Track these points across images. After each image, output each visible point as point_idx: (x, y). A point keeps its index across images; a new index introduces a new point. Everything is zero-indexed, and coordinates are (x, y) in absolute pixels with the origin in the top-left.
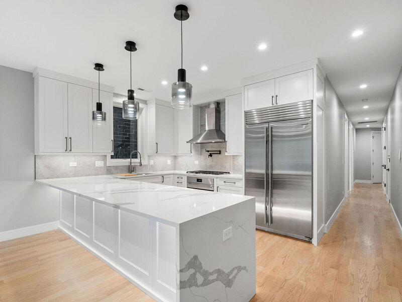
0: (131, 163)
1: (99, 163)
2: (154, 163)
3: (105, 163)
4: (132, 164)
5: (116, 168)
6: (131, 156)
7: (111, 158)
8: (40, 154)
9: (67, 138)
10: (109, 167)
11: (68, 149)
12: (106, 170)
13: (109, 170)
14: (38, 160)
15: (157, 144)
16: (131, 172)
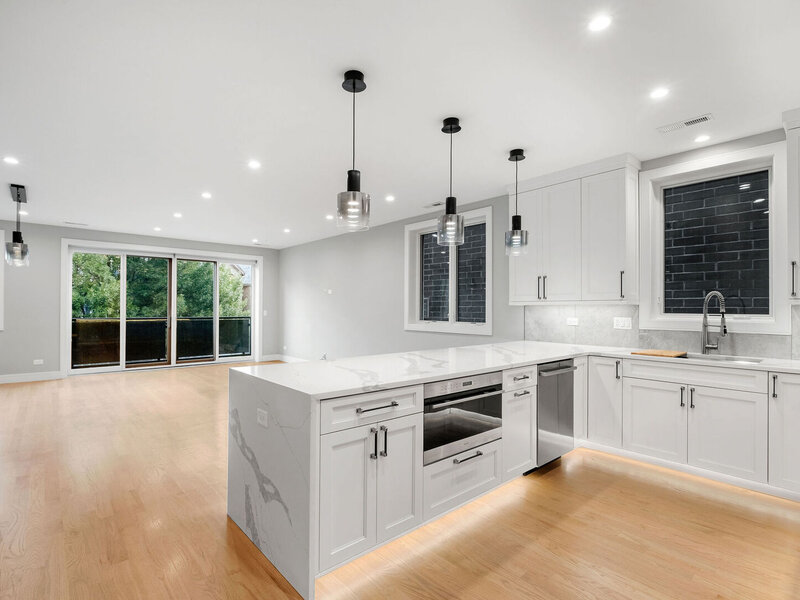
0: (705, 326)
1: (622, 322)
3: (637, 322)
4: (709, 329)
6: (706, 307)
7: (667, 311)
8: (510, 304)
9: (539, 278)
10: (645, 331)
11: (541, 295)
12: (637, 337)
13: (645, 338)
14: (527, 313)
15: (793, 264)
16: (706, 350)
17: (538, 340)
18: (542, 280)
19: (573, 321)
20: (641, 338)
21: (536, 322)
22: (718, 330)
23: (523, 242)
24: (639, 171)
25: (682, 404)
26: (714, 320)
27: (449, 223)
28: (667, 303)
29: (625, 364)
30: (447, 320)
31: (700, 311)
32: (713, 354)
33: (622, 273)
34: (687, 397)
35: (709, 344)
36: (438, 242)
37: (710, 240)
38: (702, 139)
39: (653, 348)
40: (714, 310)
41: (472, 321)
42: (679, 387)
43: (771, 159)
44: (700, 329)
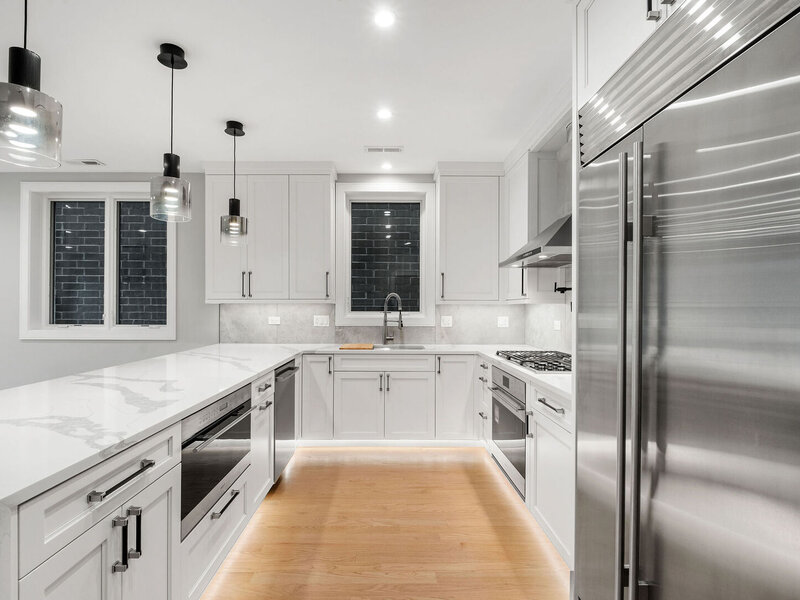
0: (386, 321)
1: (321, 320)
2: (454, 322)
3: (333, 320)
4: (389, 324)
5: (356, 330)
6: (386, 306)
7: (353, 309)
8: (207, 302)
9: (244, 273)
10: (340, 327)
11: (246, 293)
12: (334, 334)
13: (340, 334)
14: (223, 312)
15: (443, 274)
16: (386, 341)
17: (236, 342)
18: (247, 275)
19: (274, 320)
20: (337, 334)
21: (234, 323)
22: (397, 324)
23: (243, 231)
24: (336, 182)
25: (381, 389)
26: (393, 316)
27: (168, 190)
28: (354, 303)
29: (337, 359)
30: (102, 322)
31: (382, 309)
32: (390, 343)
33: (327, 273)
34: (385, 382)
35: (388, 336)
36: (151, 214)
37: (370, 251)
38: (387, 167)
39: (347, 342)
40: (392, 308)
41: (141, 323)
42: (377, 375)
43: (424, 196)
44: (382, 324)
